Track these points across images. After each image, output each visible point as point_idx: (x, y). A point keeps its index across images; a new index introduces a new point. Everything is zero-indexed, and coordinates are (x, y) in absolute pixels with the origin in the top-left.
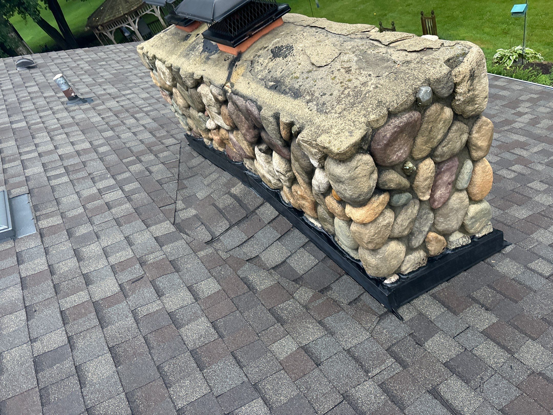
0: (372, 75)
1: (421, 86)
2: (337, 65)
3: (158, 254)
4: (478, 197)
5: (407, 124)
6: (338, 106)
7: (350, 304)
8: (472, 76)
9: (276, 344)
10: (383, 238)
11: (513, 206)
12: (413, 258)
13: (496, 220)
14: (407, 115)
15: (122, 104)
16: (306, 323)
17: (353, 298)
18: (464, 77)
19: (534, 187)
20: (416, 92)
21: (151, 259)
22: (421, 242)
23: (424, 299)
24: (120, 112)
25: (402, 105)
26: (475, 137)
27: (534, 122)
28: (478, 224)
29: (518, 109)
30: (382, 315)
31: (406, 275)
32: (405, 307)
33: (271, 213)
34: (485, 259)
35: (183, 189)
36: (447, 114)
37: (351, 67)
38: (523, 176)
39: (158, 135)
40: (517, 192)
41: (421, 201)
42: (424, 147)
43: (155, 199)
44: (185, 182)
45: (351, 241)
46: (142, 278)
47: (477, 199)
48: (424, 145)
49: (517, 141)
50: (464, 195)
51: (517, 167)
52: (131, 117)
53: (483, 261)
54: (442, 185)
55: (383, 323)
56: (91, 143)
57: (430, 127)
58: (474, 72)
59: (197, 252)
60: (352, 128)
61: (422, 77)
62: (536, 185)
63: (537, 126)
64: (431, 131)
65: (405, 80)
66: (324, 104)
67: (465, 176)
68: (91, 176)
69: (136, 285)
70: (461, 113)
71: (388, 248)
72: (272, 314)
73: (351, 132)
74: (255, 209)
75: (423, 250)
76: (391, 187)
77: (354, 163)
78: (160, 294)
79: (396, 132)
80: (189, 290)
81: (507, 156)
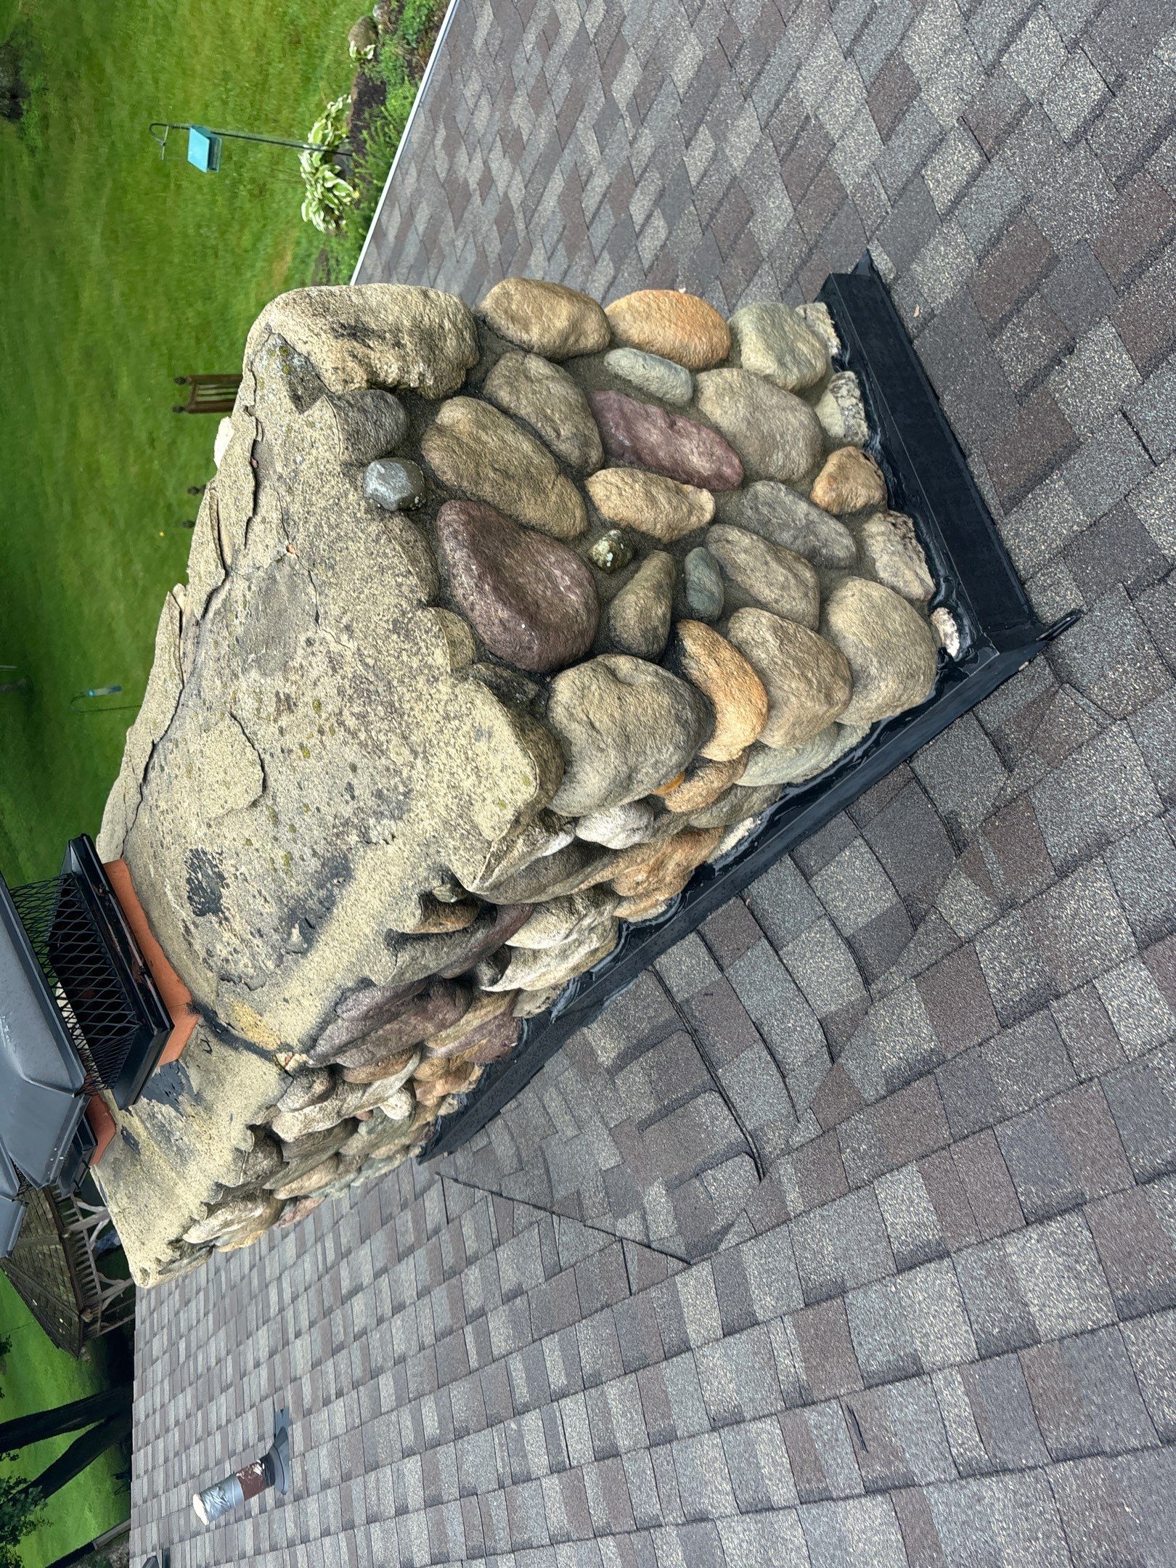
0: (310, 634)
1: (364, 492)
2: (266, 733)
3: (778, 1339)
4: (720, 338)
5: (476, 549)
6: (392, 756)
7: (1008, 766)
8: (356, 332)
9: (1121, 1029)
10: (821, 652)
11: (750, 233)
12: (886, 558)
13: (790, 286)
14: (448, 546)
15: (305, 1324)
16: (1059, 918)
17: (993, 754)
18: (355, 356)
19: (701, 166)
20: (378, 509)
21: (791, 1365)
22: (840, 528)
23: (1017, 535)
24: (328, 1335)
25: (414, 561)
26: (542, 335)
27: (514, 145)
28: (800, 345)
29: (473, 185)
30: (1056, 674)
31: (937, 585)
32: (1035, 598)
33: (690, 955)
34: (907, 334)
35: (580, 1204)
36: (460, 416)
37: (277, 694)
38: (667, 193)
39: (411, 1238)
40: (712, 217)
41: (715, 520)
42: (553, 498)
43: (603, 1299)
44: (560, 1193)
45: (813, 744)
46: (851, 1412)
47: (727, 343)
48: (547, 496)
49: (562, 200)
50: (710, 382)
51: (638, 207)
52: (347, 1306)
53: (911, 342)
54: (672, 449)
55: (1083, 675)
56: (408, 1453)
57: (491, 474)
58: (343, 326)
59: (787, 1214)
60: (466, 728)
61: (336, 485)
62: (696, 159)
63: (525, 138)
64: (506, 474)
65: (339, 538)
66: (379, 795)
67: (653, 374)
68: (508, 1482)
69: (875, 1438)
70: (463, 373)
71: (851, 638)
72: (1019, 1019)
73: (479, 733)
74: (673, 1001)
75: (866, 522)
76: (664, 615)
77: (577, 733)
78: (911, 1370)
79: (495, 589)
80: (911, 1268)
81: (600, 232)
